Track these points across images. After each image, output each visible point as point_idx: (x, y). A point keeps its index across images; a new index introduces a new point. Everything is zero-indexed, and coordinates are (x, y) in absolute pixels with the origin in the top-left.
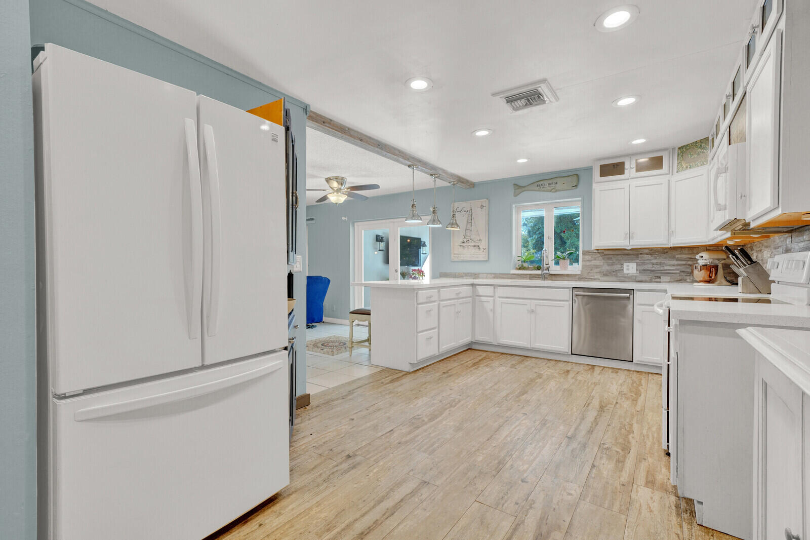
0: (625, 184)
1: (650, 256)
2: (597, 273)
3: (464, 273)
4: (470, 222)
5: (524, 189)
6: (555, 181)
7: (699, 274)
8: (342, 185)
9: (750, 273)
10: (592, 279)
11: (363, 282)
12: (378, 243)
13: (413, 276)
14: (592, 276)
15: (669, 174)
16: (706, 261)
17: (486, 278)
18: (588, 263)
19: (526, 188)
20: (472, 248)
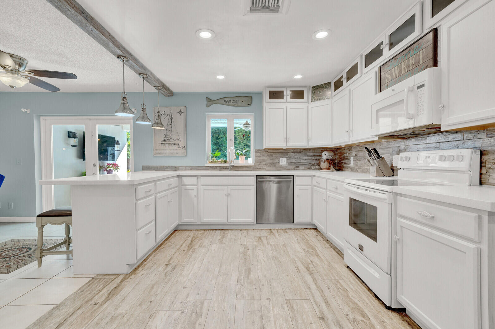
0: (284, 106)
1: (293, 154)
2: (264, 164)
3: (165, 166)
4: (170, 123)
5: (214, 102)
6: (237, 99)
7: (324, 165)
8: (20, 65)
9: (380, 164)
10: (261, 169)
11: (53, 179)
12: (71, 139)
13: (108, 169)
14: (261, 167)
15: (307, 102)
16: (327, 157)
17: (185, 170)
18: (259, 158)
19: (216, 102)
20: (173, 145)
